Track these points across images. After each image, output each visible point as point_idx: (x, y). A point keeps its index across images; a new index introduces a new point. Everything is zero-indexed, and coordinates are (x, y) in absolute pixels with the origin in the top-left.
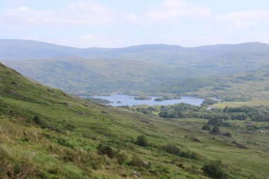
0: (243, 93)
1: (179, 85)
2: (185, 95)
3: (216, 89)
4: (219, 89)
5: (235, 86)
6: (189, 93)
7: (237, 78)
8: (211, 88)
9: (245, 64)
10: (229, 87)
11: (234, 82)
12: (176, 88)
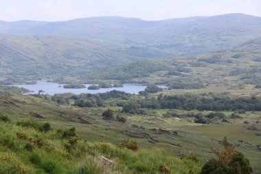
0: (202, 79)
1: (125, 70)
2: (131, 83)
3: (170, 74)
4: (175, 74)
5: (195, 70)
6: (136, 80)
7: (199, 60)
8: (164, 72)
9: (220, 42)
10: (187, 71)
11: (194, 65)
12: (121, 73)
